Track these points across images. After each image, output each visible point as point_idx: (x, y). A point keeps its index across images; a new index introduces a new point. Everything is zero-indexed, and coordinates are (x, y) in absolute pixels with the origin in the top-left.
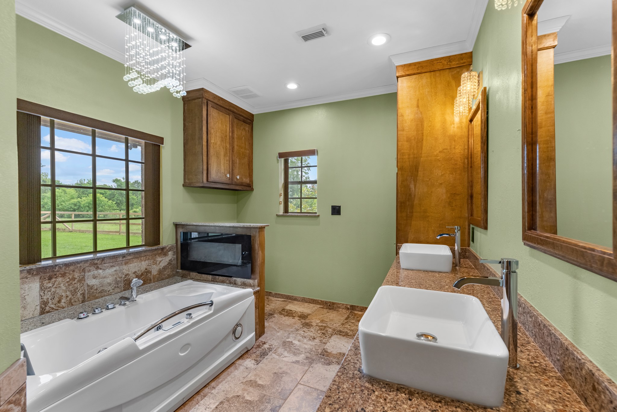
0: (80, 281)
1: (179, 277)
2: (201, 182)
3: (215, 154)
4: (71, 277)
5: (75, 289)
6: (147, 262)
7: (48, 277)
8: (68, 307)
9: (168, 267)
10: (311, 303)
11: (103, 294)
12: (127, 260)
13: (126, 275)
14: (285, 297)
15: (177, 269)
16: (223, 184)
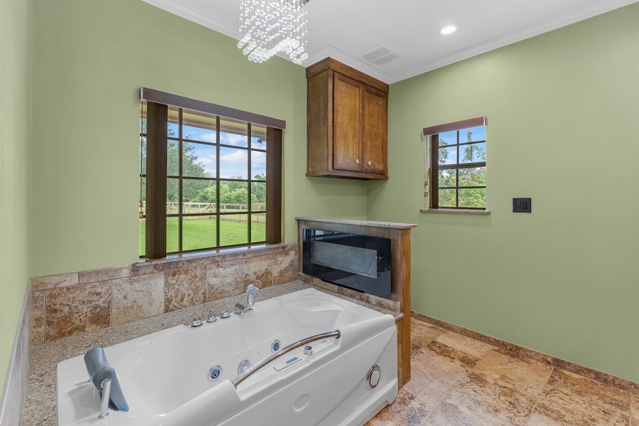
0: (201, 279)
1: (301, 282)
2: (326, 169)
3: (342, 136)
4: (193, 274)
5: (197, 287)
6: (267, 261)
7: (172, 273)
8: (190, 306)
9: (289, 268)
10: (477, 339)
11: (223, 295)
12: (247, 259)
13: (247, 275)
14: (433, 322)
15: (299, 271)
16: (352, 172)
